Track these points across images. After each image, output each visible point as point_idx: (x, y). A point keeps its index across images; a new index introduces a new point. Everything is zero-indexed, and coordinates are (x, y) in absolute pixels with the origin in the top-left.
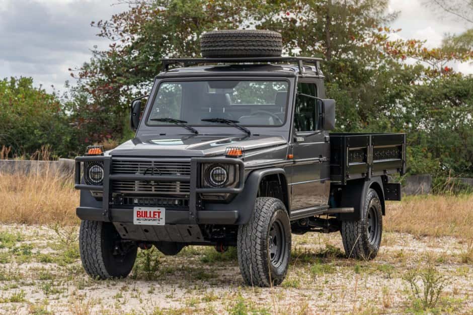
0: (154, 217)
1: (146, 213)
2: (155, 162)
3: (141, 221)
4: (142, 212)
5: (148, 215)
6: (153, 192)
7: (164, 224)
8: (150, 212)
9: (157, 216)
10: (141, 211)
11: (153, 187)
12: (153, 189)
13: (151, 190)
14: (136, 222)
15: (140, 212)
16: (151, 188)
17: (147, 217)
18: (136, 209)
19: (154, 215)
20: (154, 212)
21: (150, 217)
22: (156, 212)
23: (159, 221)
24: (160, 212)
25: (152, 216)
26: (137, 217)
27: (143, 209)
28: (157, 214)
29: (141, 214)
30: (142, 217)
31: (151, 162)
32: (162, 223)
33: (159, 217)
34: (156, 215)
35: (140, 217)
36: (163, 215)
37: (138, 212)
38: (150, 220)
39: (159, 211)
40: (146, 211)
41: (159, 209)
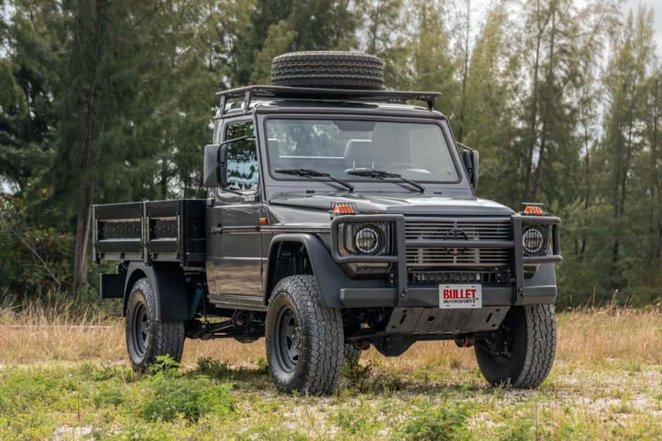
0: (467, 297)
1: (456, 292)
2: (458, 223)
3: (450, 304)
4: (451, 291)
5: (459, 296)
6: (455, 264)
7: (480, 306)
8: (462, 291)
9: (471, 296)
10: (448, 289)
11: (455, 257)
12: (455, 259)
13: (452, 262)
14: (443, 305)
15: (447, 291)
16: (452, 258)
17: (457, 297)
18: (442, 287)
19: (467, 294)
20: (467, 291)
21: (462, 297)
22: (469, 290)
23: (474, 302)
24: (475, 290)
25: (464, 296)
26: (445, 298)
27: (452, 287)
28: (471, 293)
29: (449, 294)
30: (451, 298)
31: (453, 223)
32: (478, 304)
33: (474, 296)
34: (469, 294)
35: (448, 298)
36: (479, 294)
37: (445, 291)
38: (461, 302)
39: (473, 289)
40: (455, 289)
41: (473, 287)
